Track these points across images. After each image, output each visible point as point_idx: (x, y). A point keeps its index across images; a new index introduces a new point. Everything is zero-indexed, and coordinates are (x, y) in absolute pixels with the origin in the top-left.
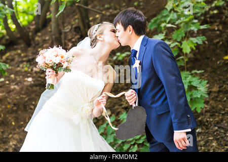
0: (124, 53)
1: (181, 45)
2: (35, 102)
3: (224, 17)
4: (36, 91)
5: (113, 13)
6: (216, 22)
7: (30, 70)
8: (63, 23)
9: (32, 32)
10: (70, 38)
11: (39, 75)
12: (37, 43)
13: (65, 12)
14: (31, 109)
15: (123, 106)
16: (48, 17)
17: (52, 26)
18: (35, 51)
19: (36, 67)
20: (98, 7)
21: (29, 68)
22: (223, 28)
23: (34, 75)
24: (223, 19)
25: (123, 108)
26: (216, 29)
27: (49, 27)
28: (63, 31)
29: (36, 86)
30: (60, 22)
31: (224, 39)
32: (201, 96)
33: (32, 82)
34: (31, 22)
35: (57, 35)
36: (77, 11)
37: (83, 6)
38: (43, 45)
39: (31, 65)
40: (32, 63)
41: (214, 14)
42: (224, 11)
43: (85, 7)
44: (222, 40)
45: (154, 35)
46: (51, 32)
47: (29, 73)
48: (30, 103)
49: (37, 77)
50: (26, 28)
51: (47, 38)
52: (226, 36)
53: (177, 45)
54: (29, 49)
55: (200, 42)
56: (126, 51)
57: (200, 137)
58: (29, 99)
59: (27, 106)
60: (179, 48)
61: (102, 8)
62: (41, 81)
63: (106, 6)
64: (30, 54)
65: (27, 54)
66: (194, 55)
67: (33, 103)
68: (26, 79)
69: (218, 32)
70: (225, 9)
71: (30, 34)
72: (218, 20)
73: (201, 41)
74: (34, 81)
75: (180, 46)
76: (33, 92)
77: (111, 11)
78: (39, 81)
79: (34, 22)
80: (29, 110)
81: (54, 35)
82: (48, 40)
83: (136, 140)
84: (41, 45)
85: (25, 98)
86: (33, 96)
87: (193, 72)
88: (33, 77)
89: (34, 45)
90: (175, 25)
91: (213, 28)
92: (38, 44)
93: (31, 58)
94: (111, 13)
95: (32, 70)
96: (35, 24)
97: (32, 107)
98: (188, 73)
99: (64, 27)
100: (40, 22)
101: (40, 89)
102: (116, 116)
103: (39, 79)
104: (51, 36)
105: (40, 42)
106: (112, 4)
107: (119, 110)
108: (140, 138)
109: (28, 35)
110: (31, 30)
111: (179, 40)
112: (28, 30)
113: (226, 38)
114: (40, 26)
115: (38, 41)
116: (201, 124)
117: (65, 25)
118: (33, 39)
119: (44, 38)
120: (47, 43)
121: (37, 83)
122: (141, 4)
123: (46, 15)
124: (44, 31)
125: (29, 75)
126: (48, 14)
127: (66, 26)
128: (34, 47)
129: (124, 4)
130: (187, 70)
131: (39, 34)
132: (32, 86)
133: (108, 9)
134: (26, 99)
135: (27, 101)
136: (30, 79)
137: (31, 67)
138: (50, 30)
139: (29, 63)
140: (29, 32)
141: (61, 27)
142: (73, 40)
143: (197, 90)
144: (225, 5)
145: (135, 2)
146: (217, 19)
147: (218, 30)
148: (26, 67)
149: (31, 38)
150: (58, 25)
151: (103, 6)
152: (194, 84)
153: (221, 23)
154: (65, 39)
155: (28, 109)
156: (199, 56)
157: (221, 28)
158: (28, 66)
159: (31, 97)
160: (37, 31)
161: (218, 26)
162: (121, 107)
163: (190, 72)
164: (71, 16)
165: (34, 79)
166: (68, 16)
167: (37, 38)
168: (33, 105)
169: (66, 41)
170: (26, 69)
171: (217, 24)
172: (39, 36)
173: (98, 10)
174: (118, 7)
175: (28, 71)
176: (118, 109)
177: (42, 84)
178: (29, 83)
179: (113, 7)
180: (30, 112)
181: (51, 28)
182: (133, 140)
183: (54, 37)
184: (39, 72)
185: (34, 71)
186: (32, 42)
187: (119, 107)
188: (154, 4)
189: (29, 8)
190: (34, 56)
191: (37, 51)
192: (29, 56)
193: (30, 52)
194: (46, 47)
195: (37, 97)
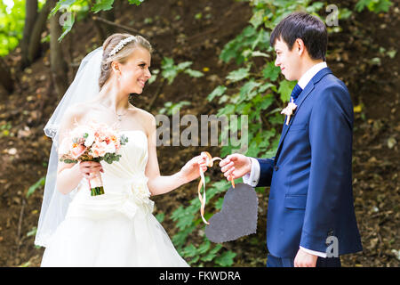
0: (178, 102)
1: (278, 88)
2: (23, 191)
3: (352, 39)
4: (24, 172)
5: (158, 33)
6: (338, 47)
7: (12, 135)
8: (71, 51)
9: (15, 67)
11: (28, 143)
12: (24, 86)
13: (74, 31)
14: (15, 203)
15: (178, 196)
16: (44, 40)
17: (52, 57)
18: (20, 101)
19: (23, 129)
20: (132, 23)
21: (10, 131)
22: (350, 58)
23: (21, 143)
24: (350, 42)
25: (177, 200)
26: (339, 59)
27: (45, 59)
28: (71, 65)
29: (24, 162)
30: (66, 50)
31: (352, 77)
33: (17, 157)
34: (15, 50)
35: (61, 73)
36: (96, 30)
37: (105, 20)
38: (35, 90)
39: (14, 125)
40: (17, 122)
41: (334, 33)
42: (351, 28)
43: (110, 23)
44: (349, 79)
45: (231, 71)
46: (49, 66)
47: (11, 140)
48: (14, 192)
49: (25, 146)
50: (6, 61)
51: (43, 78)
52: (355, 72)
53: (270, 88)
54: (11, 97)
56: (182, 100)
58: (11, 186)
59: (9, 199)
60: (274, 93)
61: (138, 25)
62: (32, 153)
63: (147, 21)
64: (13, 107)
65: (9, 106)
67: (19, 193)
68: (6, 151)
69: (342, 65)
70: (353, 24)
71: (13, 70)
72: (342, 44)
74: (20, 155)
75: (275, 90)
76: (19, 173)
77: (155, 28)
78: (28, 153)
79: (18, 50)
80: (12, 206)
81: (55, 72)
82: (45, 80)
83: (201, 256)
84: (31, 89)
85: (4, 184)
86: (19, 180)
88: (18, 148)
89: (19, 91)
90: (267, 53)
91: (333, 57)
92: (26, 89)
93: (14, 113)
94: (155, 32)
95: (16, 135)
96: (21, 53)
97: (18, 200)
99: (72, 58)
100: (31, 49)
101: (31, 168)
102: (166, 214)
103: (30, 150)
104: (50, 73)
105: (31, 85)
106: (157, 17)
107: (171, 203)
108: (208, 253)
109: (10, 72)
110: (15, 63)
111: (274, 79)
112: (9, 64)
113: (355, 75)
114: (30, 57)
115: (26, 83)
117: (75, 54)
118: (18, 80)
119: (37, 78)
120: (43, 87)
121: (25, 157)
122: (208, 16)
123: (40, 38)
124: (36, 65)
125: (11, 143)
126: (44, 34)
127: (77, 56)
128: (21, 94)
129: (178, 17)
131: (29, 71)
132: (16, 163)
133: (150, 25)
134: (7, 186)
135: (8, 190)
136: (13, 151)
137: (15, 130)
138: (47, 63)
139: (10, 123)
140: (11, 66)
141: (67, 59)
144: (353, 17)
145: (196, 13)
146: (340, 41)
147: (342, 61)
148: (6, 129)
149: (13, 78)
150: (61, 55)
151: (142, 20)
153: (346, 49)
155: (9, 203)
157: (346, 57)
158: (10, 127)
159: (14, 183)
160: (24, 65)
161: (341, 53)
162: (175, 198)
164: (84, 39)
165: (20, 151)
166: (79, 39)
167: (24, 78)
168: (19, 196)
170: (6, 133)
171: (340, 50)
172: (29, 75)
173: (131, 27)
174: (168, 23)
175: (9, 136)
176: (169, 201)
177: (35, 159)
178: (11, 158)
179: (158, 22)
180: (13, 209)
181: (49, 60)
182: (195, 256)
183: (54, 75)
184: (28, 138)
185: (19, 137)
186: (16, 86)
187: (171, 198)
188: (230, 16)
189: (9, 24)
190: (21, 109)
191: (25, 101)
192: (11, 110)
193: (13, 102)
194: (41, 93)
195: (26, 182)
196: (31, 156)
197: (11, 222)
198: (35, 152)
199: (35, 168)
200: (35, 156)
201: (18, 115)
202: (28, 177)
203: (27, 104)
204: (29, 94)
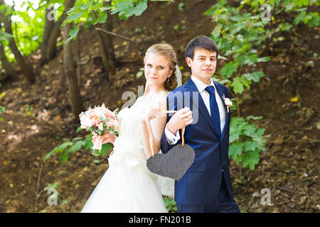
1: (232, 83)
2: (41, 157)
3: (292, 46)
4: (43, 142)
5: (145, 40)
6: (282, 53)
7: (34, 115)
8: (79, 53)
9: (36, 64)
10: (88, 72)
12: (43, 79)
13: (81, 37)
14: (35, 166)
16: (58, 44)
17: (64, 57)
18: (40, 90)
19: (42, 111)
20: (125, 32)
21: (32, 112)
22: (290, 60)
23: (40, 121)
24: (291, 49)
26: (282, 61)
27: (59, 58)
28: (79, 63)
29: (42, 136)
30: (75, 51)
31: (291, 75)
32: (256, 149)
33: (37, 131)
34: (36, 51)
35: (71, 69)
36: (98, 37)
37: (105, 31)
38: (51, 82)
39: (35, 108)
40: (37, 106)
41: (279, 41)
42: (292, 38)
43: (108, 32)
44: (289, 76)
46: (62, 64)
47: (32, 119)
48: (34, 158)
49: (43, 124)
50: (29, 58)
51: (57, 72)
52: (294, 71)
53: (227, 83)
54: (33, 87)
55: (256, 80)
57: (257, 204)
58: (32, 153)
59: (30, 163)
61: (131, 33)
62: (48, 129)
63: (137, 30)
64: (34, 94)
65: (31, 93)
66: (252, 95)
67: (38, 158)
68: (29, 127)
69: (284, 66)
70: (294, 35)
71: (35, 66)
72: (285, 50)
73: (258, 78)
74: (39, 130)
75: (231, 85)
76: (39, 144)
77: (143, 36)
78: (45, 129)
79: (39, 51)
80: (33, 168)
81: (67, 69)
82: (59, 74)
84: (48, 81)
85: (28, 152)
86: (38, 149)
87: (249, 118)
88: (38, 125)
89: (39, 82)
90: (225, 57)
91: (278, 60)
92: (45, 80)
93: (35, 98)
94: (142, 39)
95: (37, 115)
96: (41, 53)
97: (37, 164)
98: (242, 119)
99: (80, 58)
100: (49, 50)
101: (47, 140)
103: (47, 127)
104: (63, 69)
105: (48, 77)
106: (145, 28)
109: (32, 68)
110: (36, 61)
111: (229, 77)
112: (31, 61)
113: (294, 74)
114: (48, 57)
115: (45, 76)
116: (259, 186)
117: (82, 55)
118: (39, 74)
119: (53, 72)
120: (57, 79)
121: (44, 132)
122: (184, 27)
123: (56, 42)
124: (52, 63)
125: (32, 121)
126: (59, 39)
127: (83, 56)
128: (40, 84)
129: (161, 28)
130: (241, 116)
131: (47, 67)
132: (36, 136)
133: (139, 34)
134: (29, 154)
135: (30, 156)
136: (34, 127)
137: (35, 111)
138: (61, 61)
139: (32, 106)
140: (33, 63)
141: (76, 58)
142: (92, 75)
143: (252, 141)
144: (294, 30)
145: (175, 25)
146: (283, 48)
147: (284, 63)
148: (29, 110)
149: (35, 72)
150: (72, 56)
151: (133, 29)
152: (248, 133)
153: (287, 54)
154: (81, 74)
155: (31, 166)
156: (258, 98)
157: (287, 60)
158: (32, 109)
159: (35, 151)
160: (43, 62)
161: (283, 57)
163: (245, 118)
164: (89, 43)
165: (40, 127)
166: (85, 43)
167: (43, 72)
168: (38, 161)
169: (83, 77)
170: (29, 113)
171: (283, 55)
172: (47, 70)
173: (125, 35)
174: (153, 32)
175: (31, 116)
177: (50, 133)
178: (33, 133)
179: (146, 32)
180: (34, 170)
181: (62, 59)
183: (66, 71)
184: (46, 117)
185: (39, 117)
186: (37, 78)
188: (200, 27)
189: (33, 31)
190: (40, 96)
191: (44, 90)
192: (32, 96)
193: (34, 91)
194: (55, 84)
195: (44, 151)
196: (48, 131)
197: (32, 180)
198: (51, 128)
199: (50, 140)
200: (50, 131)
201: (38, 100)
202: (45, 147)
203: (45, 92)
204: (47, 85)
